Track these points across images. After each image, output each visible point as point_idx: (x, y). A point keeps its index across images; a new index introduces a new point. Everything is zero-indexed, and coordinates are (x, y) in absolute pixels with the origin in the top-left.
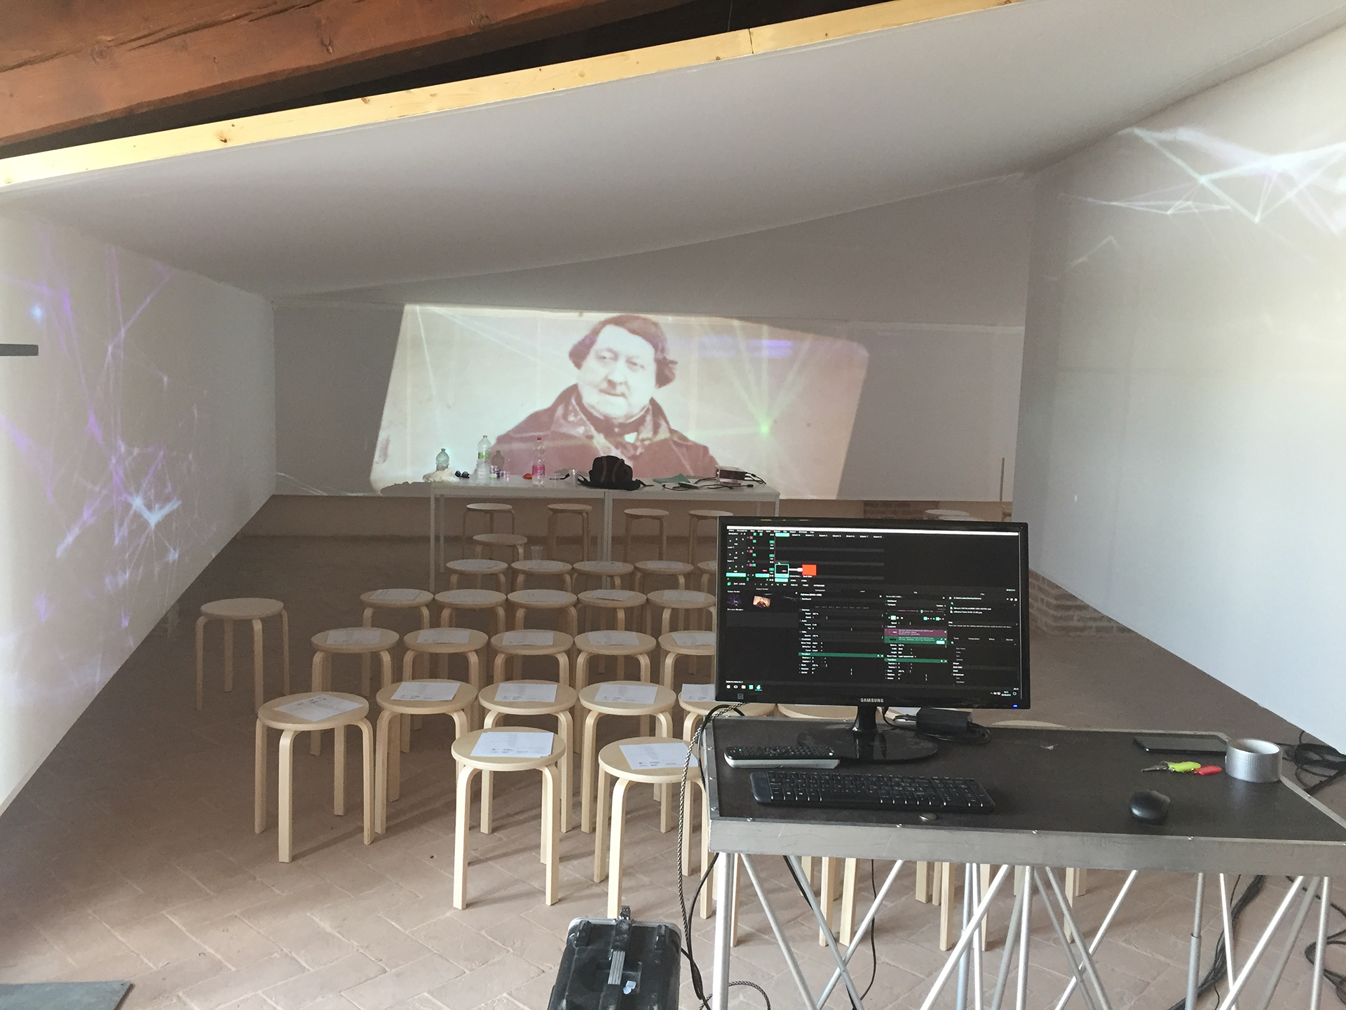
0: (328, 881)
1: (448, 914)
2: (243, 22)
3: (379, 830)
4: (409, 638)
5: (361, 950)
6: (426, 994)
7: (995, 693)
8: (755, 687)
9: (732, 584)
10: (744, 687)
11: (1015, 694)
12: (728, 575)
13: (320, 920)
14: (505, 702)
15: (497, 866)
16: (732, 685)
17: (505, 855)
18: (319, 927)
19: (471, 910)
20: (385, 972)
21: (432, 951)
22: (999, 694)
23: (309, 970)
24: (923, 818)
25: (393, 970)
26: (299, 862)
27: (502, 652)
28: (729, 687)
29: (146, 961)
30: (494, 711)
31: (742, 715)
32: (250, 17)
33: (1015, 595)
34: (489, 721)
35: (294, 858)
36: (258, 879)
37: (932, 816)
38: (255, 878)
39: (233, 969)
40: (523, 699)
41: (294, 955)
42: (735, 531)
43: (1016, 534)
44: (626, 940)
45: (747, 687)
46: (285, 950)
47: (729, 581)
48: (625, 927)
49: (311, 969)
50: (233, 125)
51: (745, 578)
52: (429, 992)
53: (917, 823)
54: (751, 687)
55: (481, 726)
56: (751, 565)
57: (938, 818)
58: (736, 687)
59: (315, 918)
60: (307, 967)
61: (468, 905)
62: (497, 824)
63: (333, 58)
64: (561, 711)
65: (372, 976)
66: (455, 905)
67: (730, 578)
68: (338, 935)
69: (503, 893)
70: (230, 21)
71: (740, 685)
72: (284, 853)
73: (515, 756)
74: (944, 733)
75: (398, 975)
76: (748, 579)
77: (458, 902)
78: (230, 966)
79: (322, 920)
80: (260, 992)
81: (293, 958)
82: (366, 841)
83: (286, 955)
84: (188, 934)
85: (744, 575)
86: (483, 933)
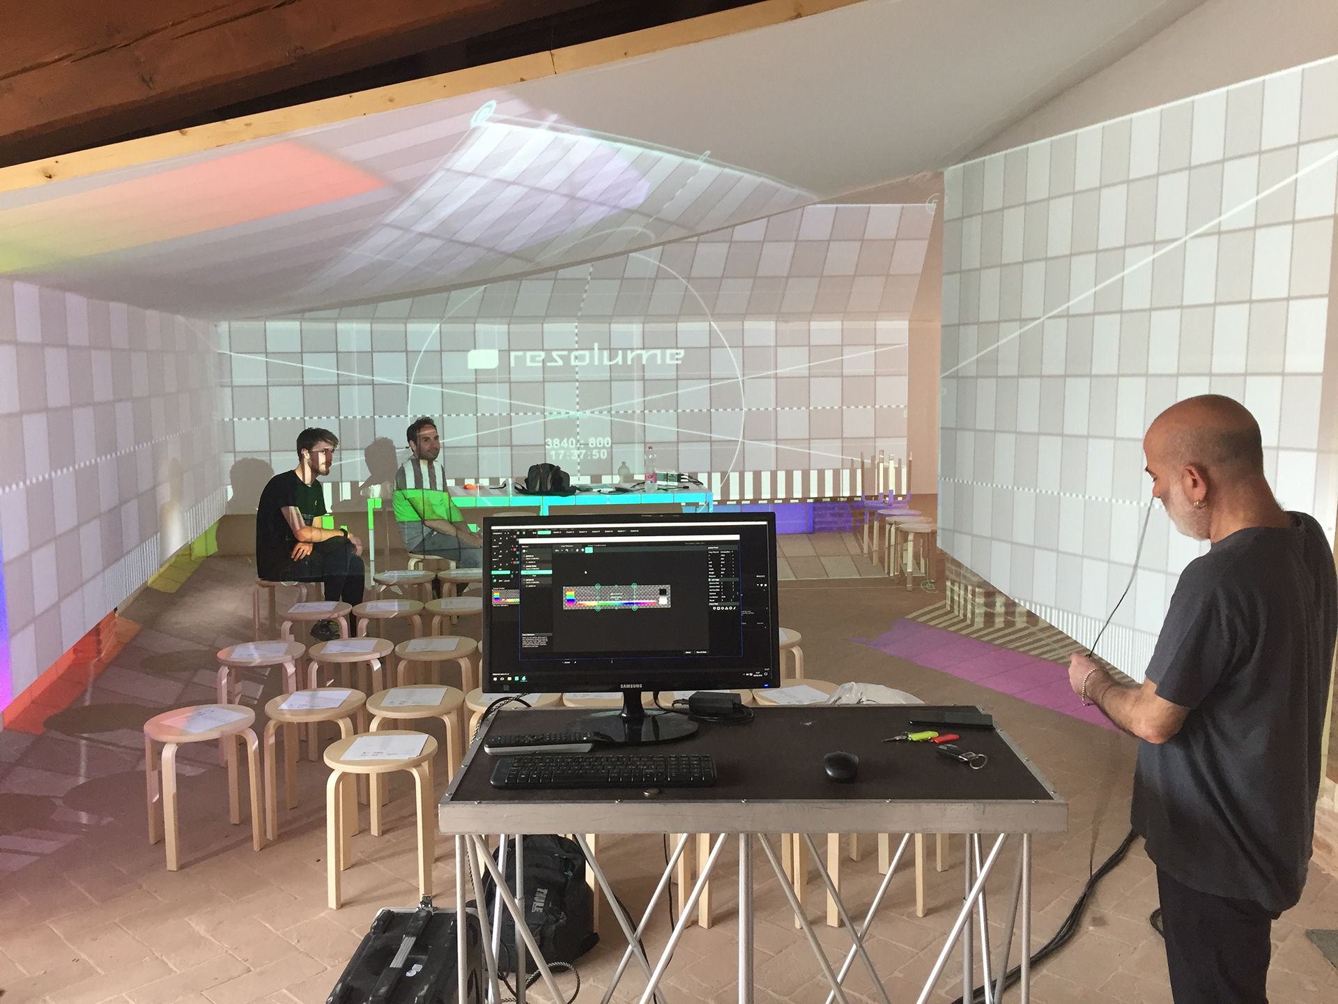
0: (212, 888)
1: (322, 914)
2: (66, 63)
3: (270, 836)
4: (313, 651)
5: (230, 952)
6: (284, 990)
7: (747, 674)
8: (520, 679)
9: (497, 581)
10: (510, 679)
11: (766, 674)
12: (494, 573)
13: (197, 925)
14: (392, 707)
15: (379, 866)
16: (498, 677)
17: (392, 855)
18: (194, 930)
19: (347, 910)
20: (249, 971)
21: (299, 950)
22: (751, 674)
23: (175, 972)
24: (646, 793)
25: (258, 970)
26: (187, 870)
27: (404, 659)
28: (495, 679)
29: (20, 968)
30: (380, 714)
31: (529, 706)
32: (72, 58)
33: (763, 580)
34: (374, 726)
35: (181, 867)
36: (144, 886)
37: (654, 791)
38: (140, 887)
39: (103, 973)
40: (410, 703)
41: (164, 958)
42: (499, 531)
43: (765, 523)
44: (420, 925)
45: (513, 679)
46: (156, 954)
47: (494, 579)
48: (423, 914)
49: (178, 972)
50: (57, 162)
51: (510, 575)
52: (286, 989)
53: (639, 798)
54: (517, 679)
55: (367, 730)
56: (515, 563)
57: (660, 792)
58: (502, 679)
59: (191, 923)
60: (175, 969)
61: (341, 905)
62: (386, 827)
63: (153, 93)
64: (446, 714)
65: (236, 975)
66: (330, 906)
67: (495, 575)
68: (211, 938)
69: (379, 892)
70: (54, 62)
71: (506, 677)
72: (172, 863)
73: (386, 758)
74: (712, 715)
75: (261, 974)
76: (512, 576)
77: (332, 903)
78: (99, 970)
79: (198, 926)
80: (124, 994)
81: (163, 961)
82: (256, 847)
83: (157, 958)
84: (65, 942)
85: (508, 572)
86: (353, 931)
